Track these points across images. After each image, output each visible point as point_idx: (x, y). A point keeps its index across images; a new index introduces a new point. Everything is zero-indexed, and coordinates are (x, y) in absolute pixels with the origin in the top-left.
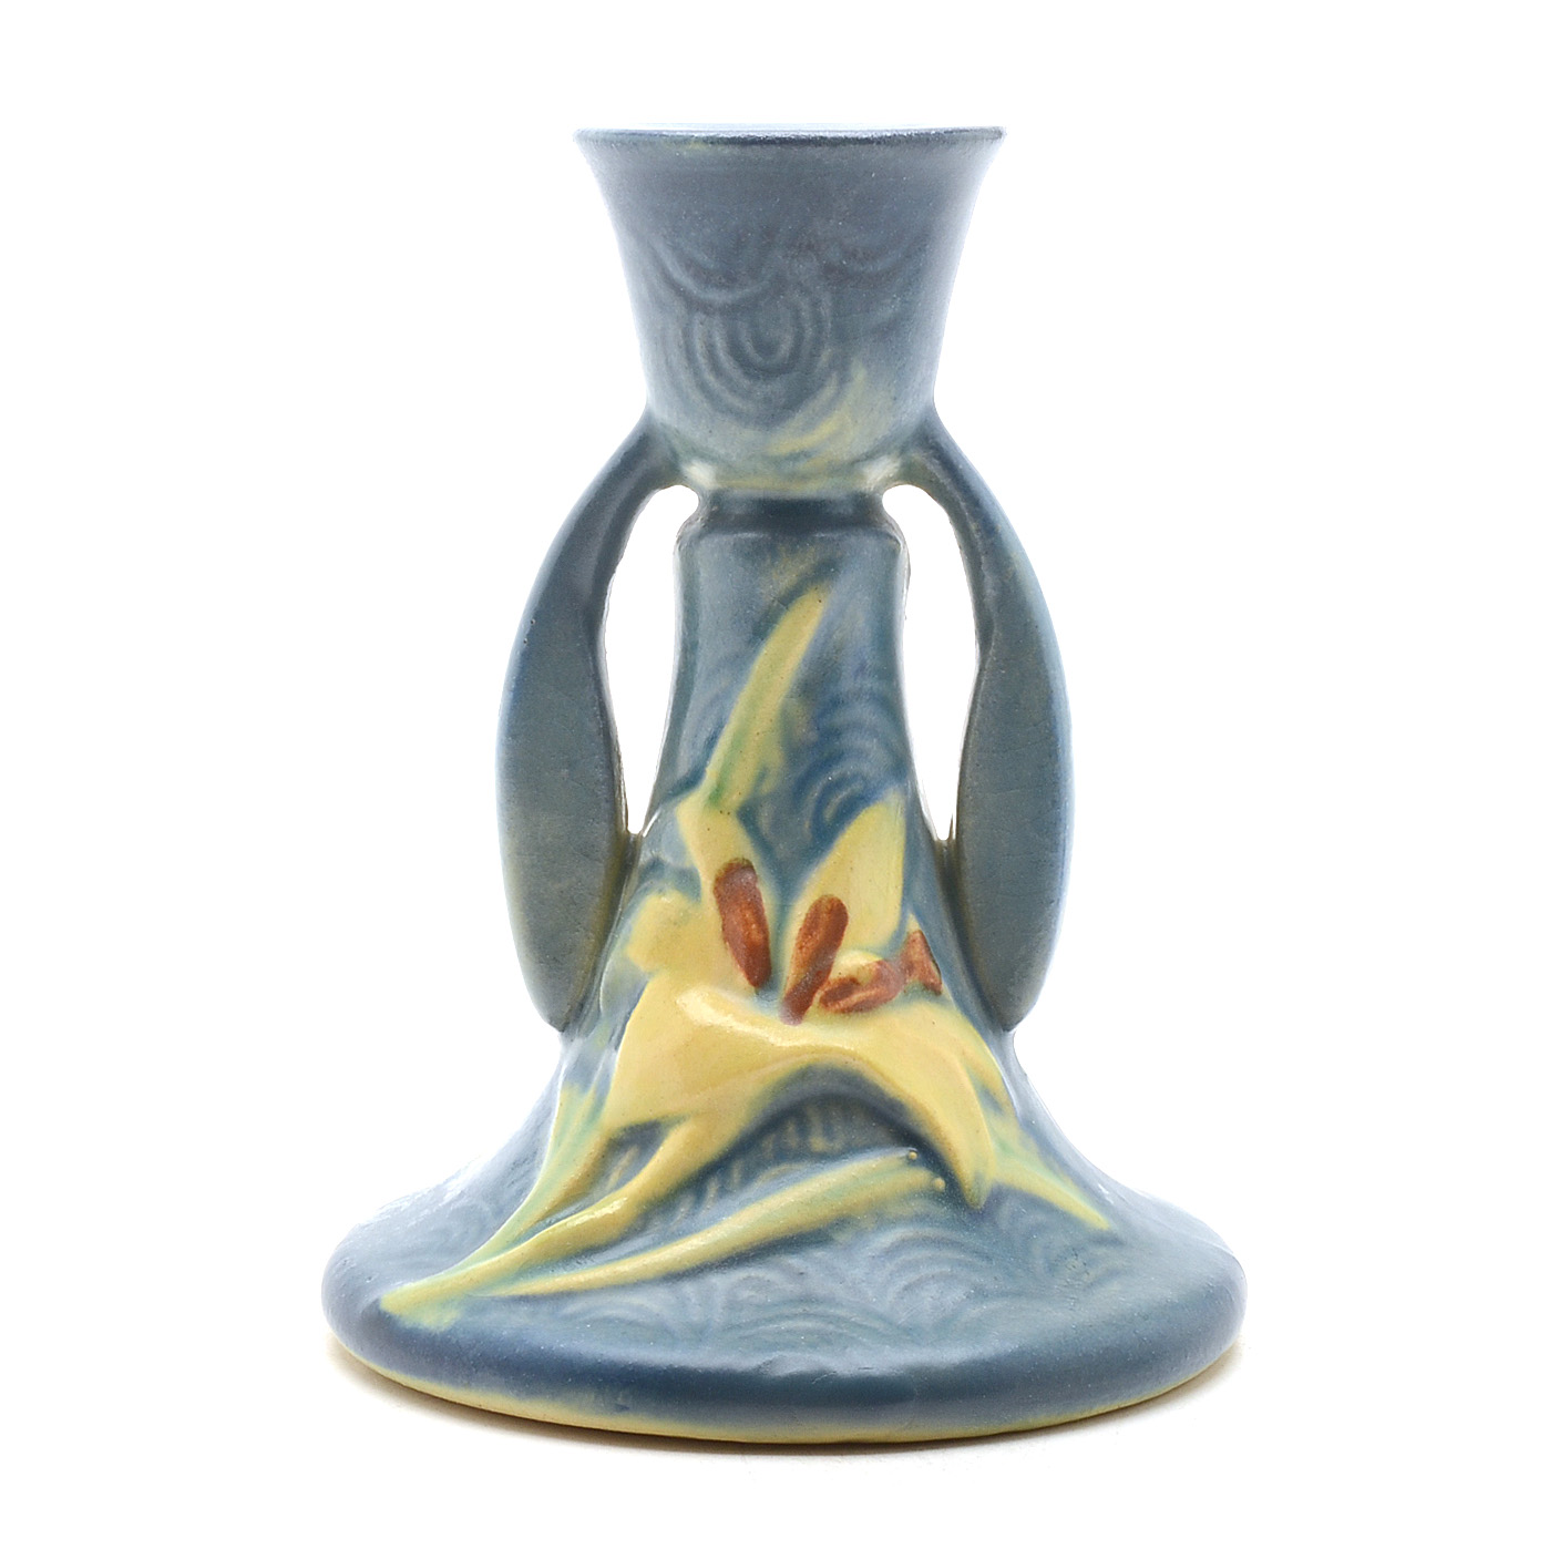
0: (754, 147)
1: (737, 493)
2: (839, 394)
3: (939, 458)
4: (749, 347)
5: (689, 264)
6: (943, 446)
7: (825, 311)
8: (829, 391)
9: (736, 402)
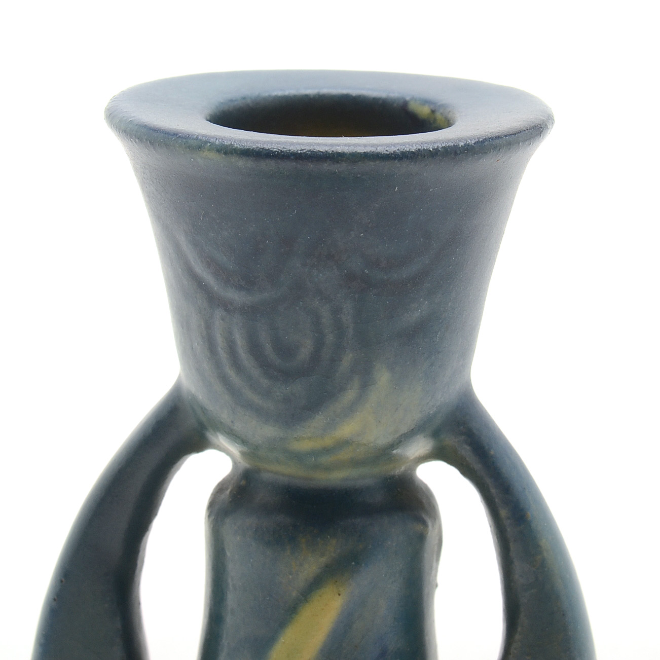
0: (268, 161)
1: (265, 476)
2: (361, 398)
3: (470, 444)
4: (268, 349)
5: (210, 262)
6: (475, 431)
7: (347, 318)
8: (350, 395)
9: (256, 399)
